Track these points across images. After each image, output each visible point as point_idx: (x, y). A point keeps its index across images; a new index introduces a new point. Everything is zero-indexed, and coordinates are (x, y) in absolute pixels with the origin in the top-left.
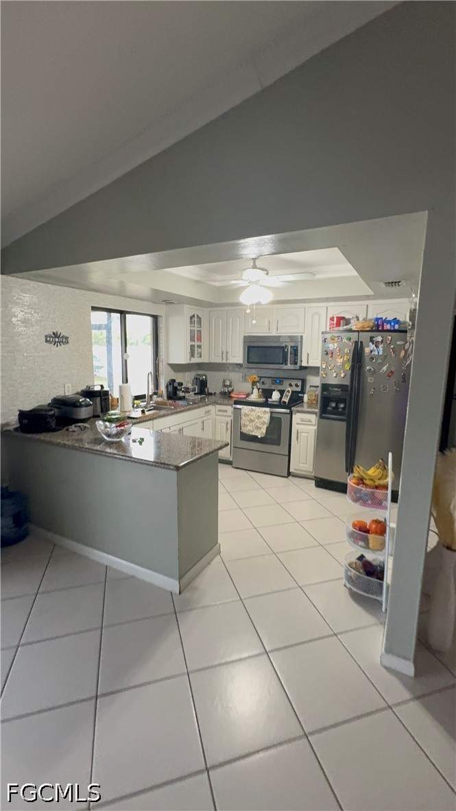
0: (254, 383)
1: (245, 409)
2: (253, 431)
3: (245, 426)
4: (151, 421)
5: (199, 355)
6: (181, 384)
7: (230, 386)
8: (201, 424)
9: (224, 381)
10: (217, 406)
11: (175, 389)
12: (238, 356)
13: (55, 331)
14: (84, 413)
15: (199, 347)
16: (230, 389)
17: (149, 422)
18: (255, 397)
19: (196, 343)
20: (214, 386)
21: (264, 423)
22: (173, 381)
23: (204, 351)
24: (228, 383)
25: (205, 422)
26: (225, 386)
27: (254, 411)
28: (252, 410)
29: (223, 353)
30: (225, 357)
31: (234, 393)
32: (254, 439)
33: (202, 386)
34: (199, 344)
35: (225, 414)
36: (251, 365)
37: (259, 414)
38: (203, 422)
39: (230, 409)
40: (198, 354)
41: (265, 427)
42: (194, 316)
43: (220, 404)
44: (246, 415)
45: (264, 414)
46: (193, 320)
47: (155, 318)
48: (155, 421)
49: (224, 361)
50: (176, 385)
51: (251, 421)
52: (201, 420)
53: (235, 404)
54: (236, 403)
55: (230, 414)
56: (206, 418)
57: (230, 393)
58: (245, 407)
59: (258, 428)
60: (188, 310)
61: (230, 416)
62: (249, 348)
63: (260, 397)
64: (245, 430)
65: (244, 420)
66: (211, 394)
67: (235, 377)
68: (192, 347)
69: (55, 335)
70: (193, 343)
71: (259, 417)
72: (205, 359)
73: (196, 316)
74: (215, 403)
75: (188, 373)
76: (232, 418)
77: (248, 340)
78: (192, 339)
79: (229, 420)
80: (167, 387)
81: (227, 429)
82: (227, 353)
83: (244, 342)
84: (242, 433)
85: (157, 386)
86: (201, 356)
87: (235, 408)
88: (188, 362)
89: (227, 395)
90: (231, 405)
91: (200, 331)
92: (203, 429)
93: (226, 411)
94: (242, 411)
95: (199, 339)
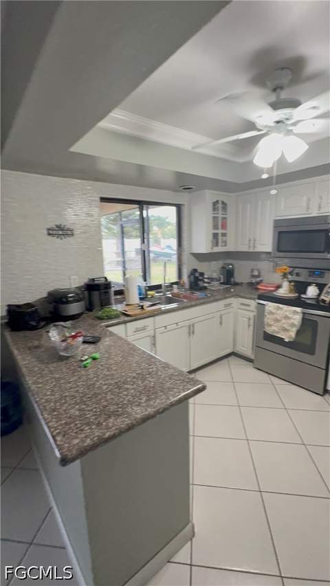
0: (285, 276)
1: (270, 306)
2: (278, 333)
3: (271, 325)
4: (152, 318)
5: (223, 244)
6: (202, 274)
7: (258, 276)
8: (219, 319)
9: (252, 271)
10: (240, 299)
11: (197, 279)
12: (266, 243)
13: (58, 224)
14: (74, 308)
15: (224, 235)
16: (258, 279)
17: (149, 319)
18: (284, 291)
19: (220, 231)
20: (242, 276)
21: (293, 325)
22: (195, 270)
23: (230, 238)
24: (256, 273)
25: (224, 317)
26: (253, 276)
27: (281, 309)
28: (279, 308)
29: (250, 240)
30: (252, 245)
31: (262, 284)
32: (279, 341)
33: (228, 276)
34: (224, 231)
35: (247, 308)
36: (281, 254)
37: (287, 313)
38: (221, 317)
39: (253, 304)
40: (222, 242)
41: (295, 330)
42: (217, 202)
43: (243, 297)
44: (271, 313)
45: (294, 315)
46: (216, 207)
47: (179, 208)
48: (157, 318)
49: (251, 250)
50: (197, 275)
51: (277, 320)
52: (219, 314)
53: (259, 299)
54: (260, 297)
55: (254, 310)
56: (225, 312)
57: (258, 283)
58: (270, 304)
59: (286, 330)
60: (210, 196)
61: (253, 311)
62: (280, 233)
63: (291, 291)
64: (269, 330)
65: (268, 319)
66: (236, 284)
67: (264, 266)
68: (215, 236)
69: (59, 227)
70: (216, 231)
71: (286, 317)
72: (230, 248)
73: (220, 202)
74: (238, 296)
75: (214, 262)
76: (255, 313)
77: (277, 224)
78: (215, 227)
79: (252, 315)
80: (189, 277)
81: (249, 326)
82: (255, 240)
83: (275, 227)
84: (265, 333)
85: (180, 275)
86: (225, 246)
87: (259, 303)
88: (210, 251)
89: (253, 286)
90: (254, 299)
91: (225, 218)
92: (221, 323)
93: (248, 305)
94: (267, 308)
95: (224, 227)
